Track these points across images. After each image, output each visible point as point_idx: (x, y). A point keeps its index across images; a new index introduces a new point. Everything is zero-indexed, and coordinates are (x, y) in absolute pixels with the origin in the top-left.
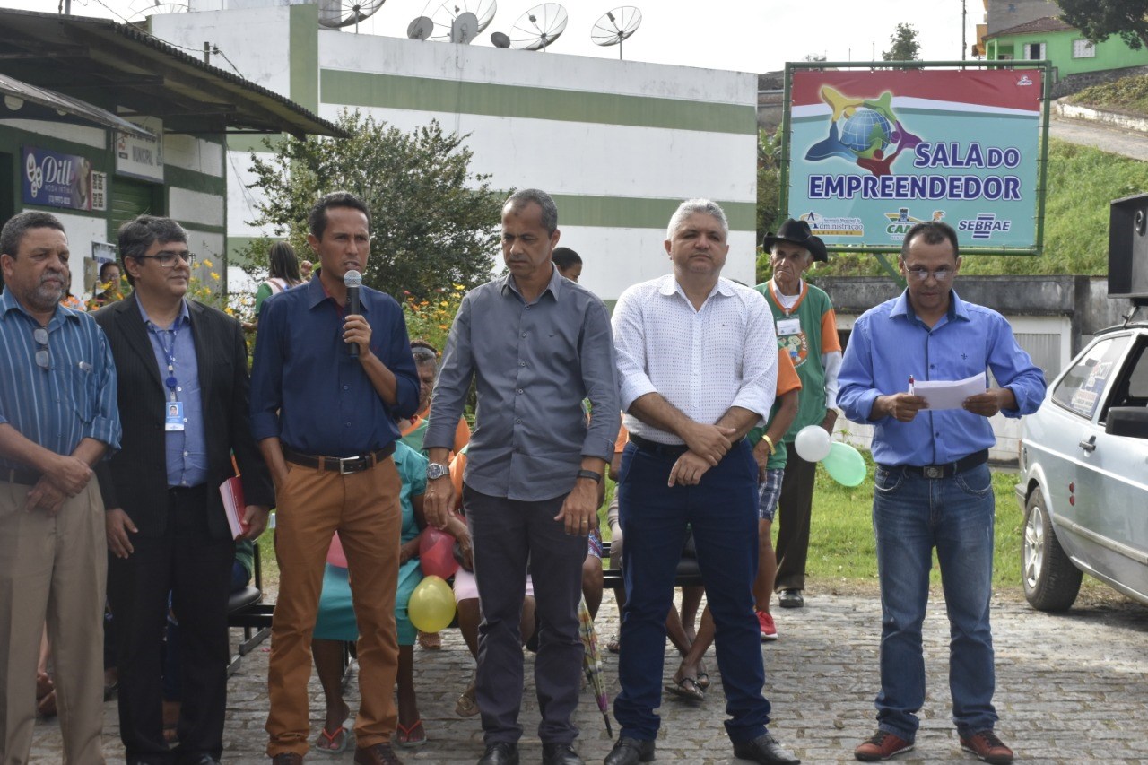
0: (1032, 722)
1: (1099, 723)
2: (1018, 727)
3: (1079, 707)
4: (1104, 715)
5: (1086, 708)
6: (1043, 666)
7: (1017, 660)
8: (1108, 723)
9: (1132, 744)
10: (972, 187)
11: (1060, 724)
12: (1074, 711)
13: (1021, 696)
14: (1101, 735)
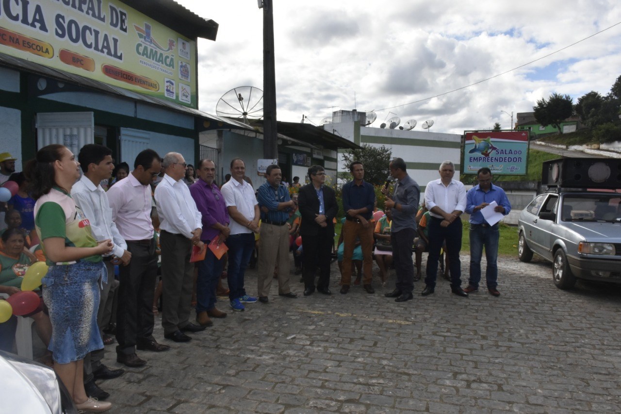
0: (517, 289)
1: (535, 291)
2: (513, 290)
3: (530, 286)
4: (537, 289)
5: (532, 287)
6: (522, 275)
7: (515, 274)
8: (537, 291)
9: (543, 297)
11: (525, 290)
12: (529, 287)
13: (515, 283)
14: (535, 293)
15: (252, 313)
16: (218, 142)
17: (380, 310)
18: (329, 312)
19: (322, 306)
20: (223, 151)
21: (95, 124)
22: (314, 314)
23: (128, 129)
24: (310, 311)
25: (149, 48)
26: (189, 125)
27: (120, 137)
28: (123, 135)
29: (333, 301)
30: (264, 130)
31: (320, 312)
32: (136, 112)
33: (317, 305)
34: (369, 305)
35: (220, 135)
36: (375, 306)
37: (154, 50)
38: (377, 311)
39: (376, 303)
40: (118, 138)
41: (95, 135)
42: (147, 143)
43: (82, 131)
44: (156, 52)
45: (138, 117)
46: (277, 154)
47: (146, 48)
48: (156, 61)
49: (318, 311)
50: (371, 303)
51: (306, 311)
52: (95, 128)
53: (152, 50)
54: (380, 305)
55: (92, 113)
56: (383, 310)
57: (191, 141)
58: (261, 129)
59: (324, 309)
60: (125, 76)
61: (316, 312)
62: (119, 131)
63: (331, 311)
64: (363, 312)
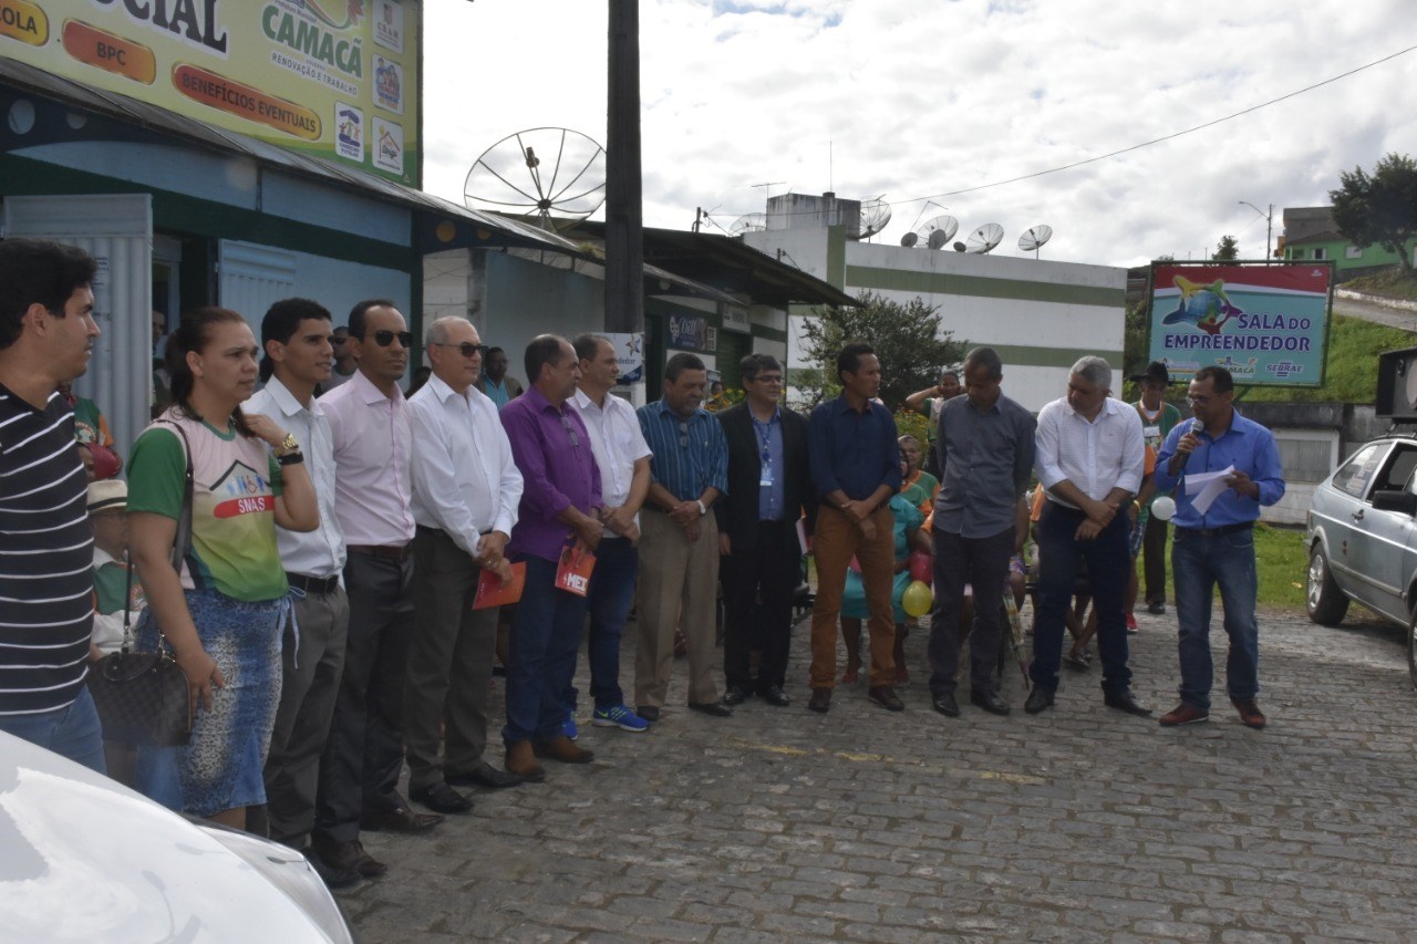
0: (1314, 697)
1: (1361, 700)
2: (1304, 699)
3: (1347, 689)
4: (1364, 695)
5: (1352, 690)
6: (1321, 660)
7: (1302, 655)
8: (1368, 701)
9: (1385, 716)
10: (1277, 343)
11: (1334, 700)
12: (1343, 691)
13: (1306, 680)
14: (1363, 708)
15: (613, 750)
16: (472, 282)
17: (953, 746)
18: (820, 750)
19: (799, 734)
20: (484, 305)
21: (157, 230)
22: (780, 754)
23: (240, 242)
24: (766, 747)
25: (297, 19)
26: (397, 233)
27: (217, 265)
28: (226, 259)
29: (824, 721)
30: (607, 253)
31: (795, 751)
32: (259, 197)
33: (783, 732)
34: (922, 734)
35: (478, 262)
36: (940, 737)
37: (310, 24)
38: (946, 749)
39: (942, 729)
40: (214, 266)
41: (153, 259)
42: (288, 284)
43: (121, 246)
44: (315, 31)
45: (266, 210)
46: (642, 320)
47: (288, 20)
48: (314, 55)
49: (789, 746)
50: (926, 727)
51: (756, 747)
52: (154, 239)
53: (303, 25)
54: (952, 733)
55: (149, 197)
56: (963, 747)
57: (402, 279)
58: (598, 250)
59: (806, 741)
60: (233, 97)
61: (785, 750)
62: (215, 250)
63: (825, 747)
64: (908, 750)
